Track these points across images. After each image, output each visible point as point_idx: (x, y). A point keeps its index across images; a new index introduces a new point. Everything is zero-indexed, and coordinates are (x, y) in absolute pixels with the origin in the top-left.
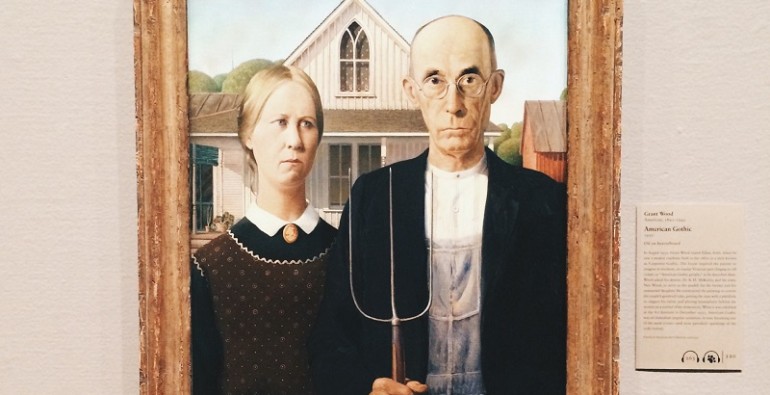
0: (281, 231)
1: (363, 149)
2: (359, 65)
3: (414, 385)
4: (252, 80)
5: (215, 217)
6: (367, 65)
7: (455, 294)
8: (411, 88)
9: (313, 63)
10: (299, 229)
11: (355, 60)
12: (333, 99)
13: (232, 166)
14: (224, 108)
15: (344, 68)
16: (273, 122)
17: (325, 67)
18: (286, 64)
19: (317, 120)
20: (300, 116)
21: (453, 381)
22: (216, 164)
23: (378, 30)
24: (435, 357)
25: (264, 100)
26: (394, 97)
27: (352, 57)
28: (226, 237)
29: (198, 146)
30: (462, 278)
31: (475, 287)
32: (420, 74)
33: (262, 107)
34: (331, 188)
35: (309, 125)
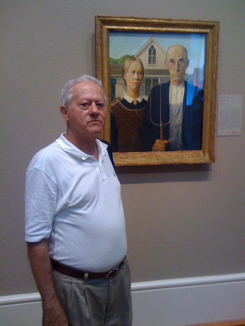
0: (133, 102)
1: (154, 80)
2: (153, 57)
3: (166, 141)
4: (126, 61)
5: (116, 98)
6: (155, 57)
7: (176, 118)
8: (166, 64)
9: (141, 56)
10: (137, 101)
11: (152, 56)
12: (146, 66)
13: (120, 84)
14: (118, 68)
15: (150, 58)
16: (131, 72)
17: (145, 58)
18: (135, 57)
19: (142, 72)
20: (138, 71)
21: (175, 140)
22: (116, 84)
23: (158, 48)
24: (171, 134)
25: (129, 66)
26: (162, 66)
27: (151, 55)
28: (119, 103)
29: (112, 79)
30: (178, 114)
31: (181, 116)
32: (169, 60)
33: (129, 68)
34: (146, 91)
35: (140, 73)
